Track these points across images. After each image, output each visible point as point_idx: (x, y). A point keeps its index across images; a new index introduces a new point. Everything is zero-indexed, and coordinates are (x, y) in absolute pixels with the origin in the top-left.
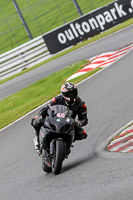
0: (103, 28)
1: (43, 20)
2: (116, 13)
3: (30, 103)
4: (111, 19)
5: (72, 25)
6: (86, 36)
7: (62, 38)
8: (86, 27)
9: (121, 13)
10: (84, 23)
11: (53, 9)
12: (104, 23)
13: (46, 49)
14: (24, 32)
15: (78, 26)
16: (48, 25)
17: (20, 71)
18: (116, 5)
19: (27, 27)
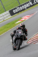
0: (26, 8)
1: (9, 6)
2: (30, 4)
3: (5, 30)
4: (28, 6)
5: (17, 8)
6: (21, 11)
7: (14, 11)
8: (21, 8)
9: (31, 4)
10: (21, 7)
11: (12, 3)
12: (26, 7)
13: (10, 14)
14: (3, 10)
15: (19, 8)
16: (10, 8)
17: (2, 21)
18: (30, 2)
19: (4, 8)
